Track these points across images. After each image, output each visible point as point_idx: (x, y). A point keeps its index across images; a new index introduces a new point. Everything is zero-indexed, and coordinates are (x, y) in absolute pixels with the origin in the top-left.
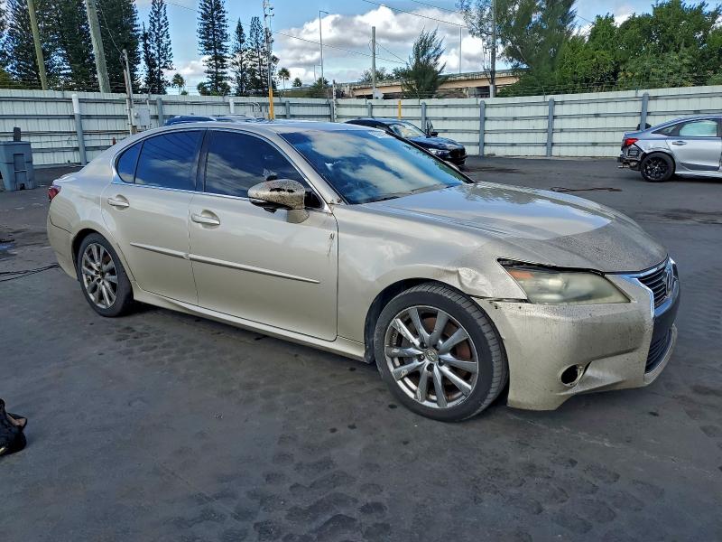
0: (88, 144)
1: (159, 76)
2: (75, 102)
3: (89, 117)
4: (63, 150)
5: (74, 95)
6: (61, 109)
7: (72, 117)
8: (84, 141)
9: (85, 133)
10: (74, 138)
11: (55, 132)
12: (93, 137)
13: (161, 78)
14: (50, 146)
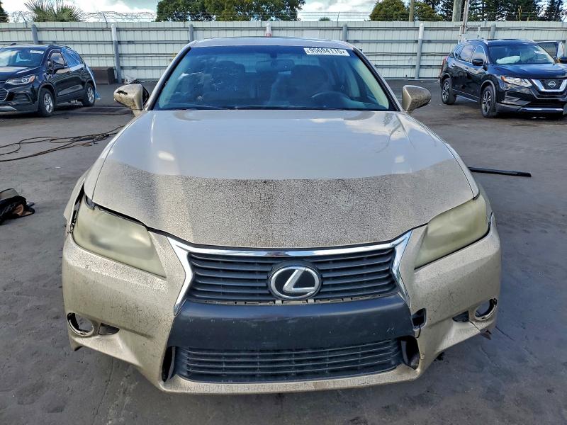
0: (423, 63)
1: (558, 6)
2: (421, 29)
3: (429, 42)
4: (404, 67)
5: (421, 25)
6: (410, 35)
7: (417, 42)
8: (420, 60)
9: (422, 54)
10: (414, 58)
11: (402, 53)
12: (429, 58)
13: (560, 7)
14: (395, 63)
